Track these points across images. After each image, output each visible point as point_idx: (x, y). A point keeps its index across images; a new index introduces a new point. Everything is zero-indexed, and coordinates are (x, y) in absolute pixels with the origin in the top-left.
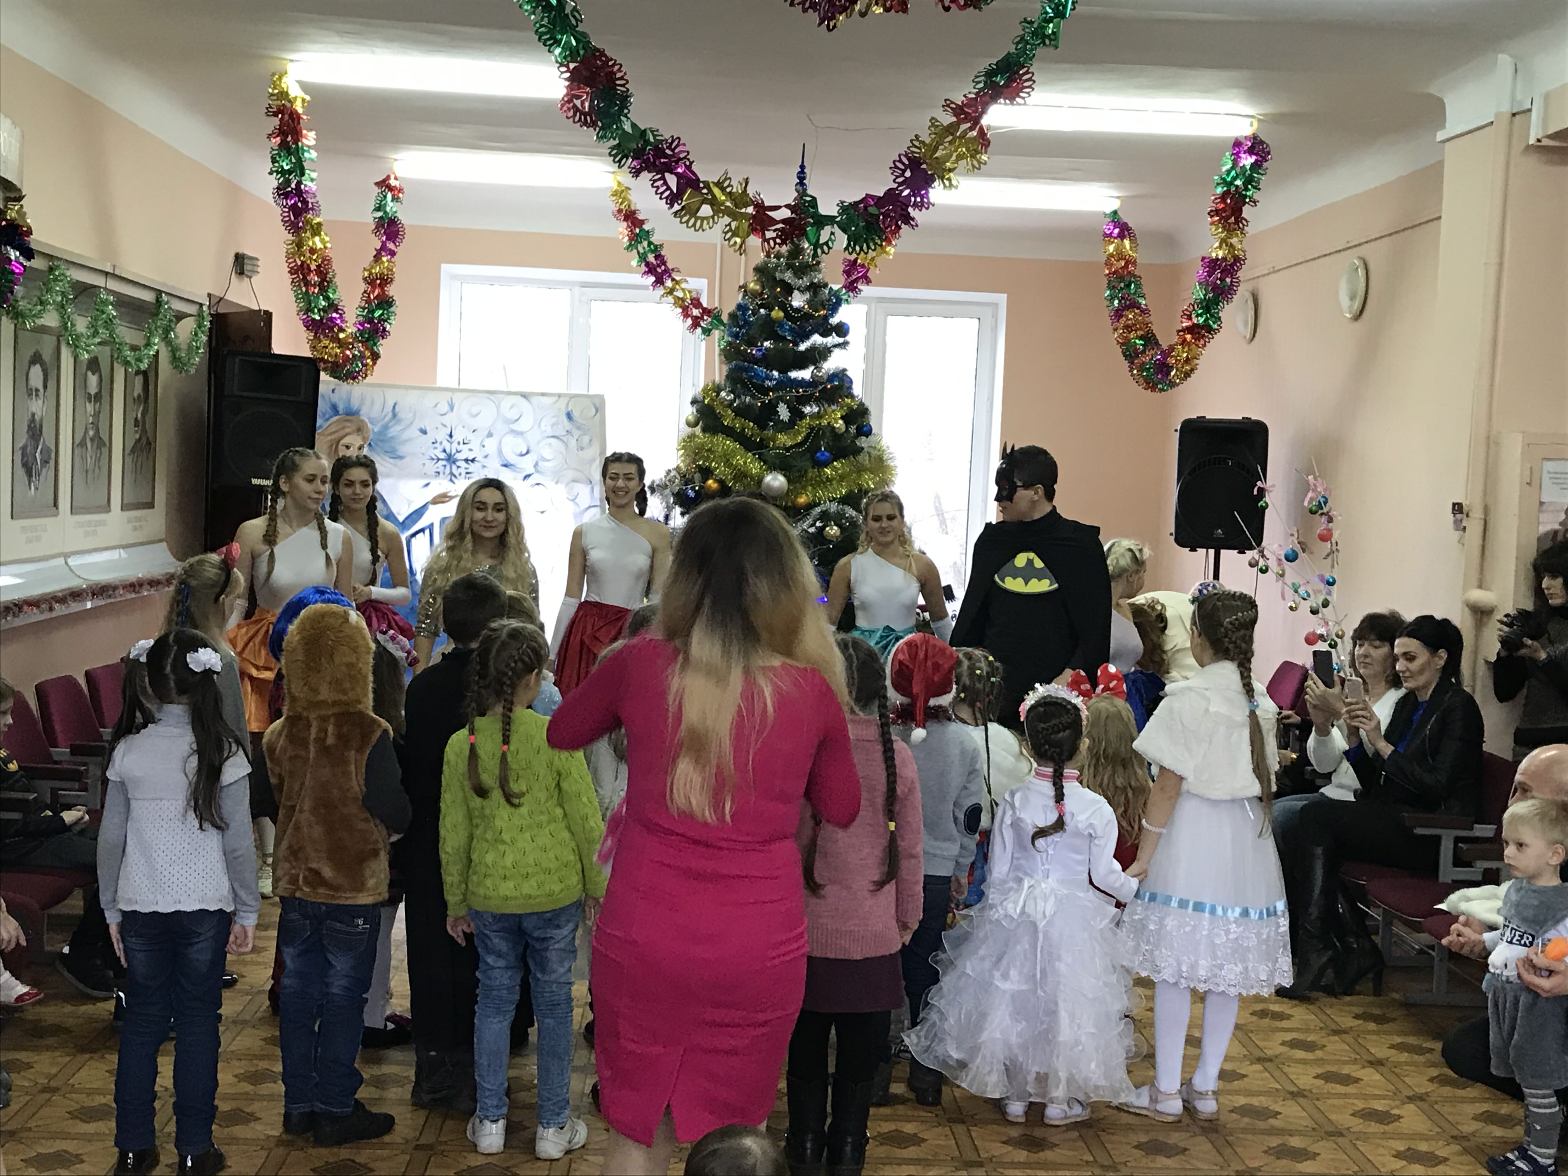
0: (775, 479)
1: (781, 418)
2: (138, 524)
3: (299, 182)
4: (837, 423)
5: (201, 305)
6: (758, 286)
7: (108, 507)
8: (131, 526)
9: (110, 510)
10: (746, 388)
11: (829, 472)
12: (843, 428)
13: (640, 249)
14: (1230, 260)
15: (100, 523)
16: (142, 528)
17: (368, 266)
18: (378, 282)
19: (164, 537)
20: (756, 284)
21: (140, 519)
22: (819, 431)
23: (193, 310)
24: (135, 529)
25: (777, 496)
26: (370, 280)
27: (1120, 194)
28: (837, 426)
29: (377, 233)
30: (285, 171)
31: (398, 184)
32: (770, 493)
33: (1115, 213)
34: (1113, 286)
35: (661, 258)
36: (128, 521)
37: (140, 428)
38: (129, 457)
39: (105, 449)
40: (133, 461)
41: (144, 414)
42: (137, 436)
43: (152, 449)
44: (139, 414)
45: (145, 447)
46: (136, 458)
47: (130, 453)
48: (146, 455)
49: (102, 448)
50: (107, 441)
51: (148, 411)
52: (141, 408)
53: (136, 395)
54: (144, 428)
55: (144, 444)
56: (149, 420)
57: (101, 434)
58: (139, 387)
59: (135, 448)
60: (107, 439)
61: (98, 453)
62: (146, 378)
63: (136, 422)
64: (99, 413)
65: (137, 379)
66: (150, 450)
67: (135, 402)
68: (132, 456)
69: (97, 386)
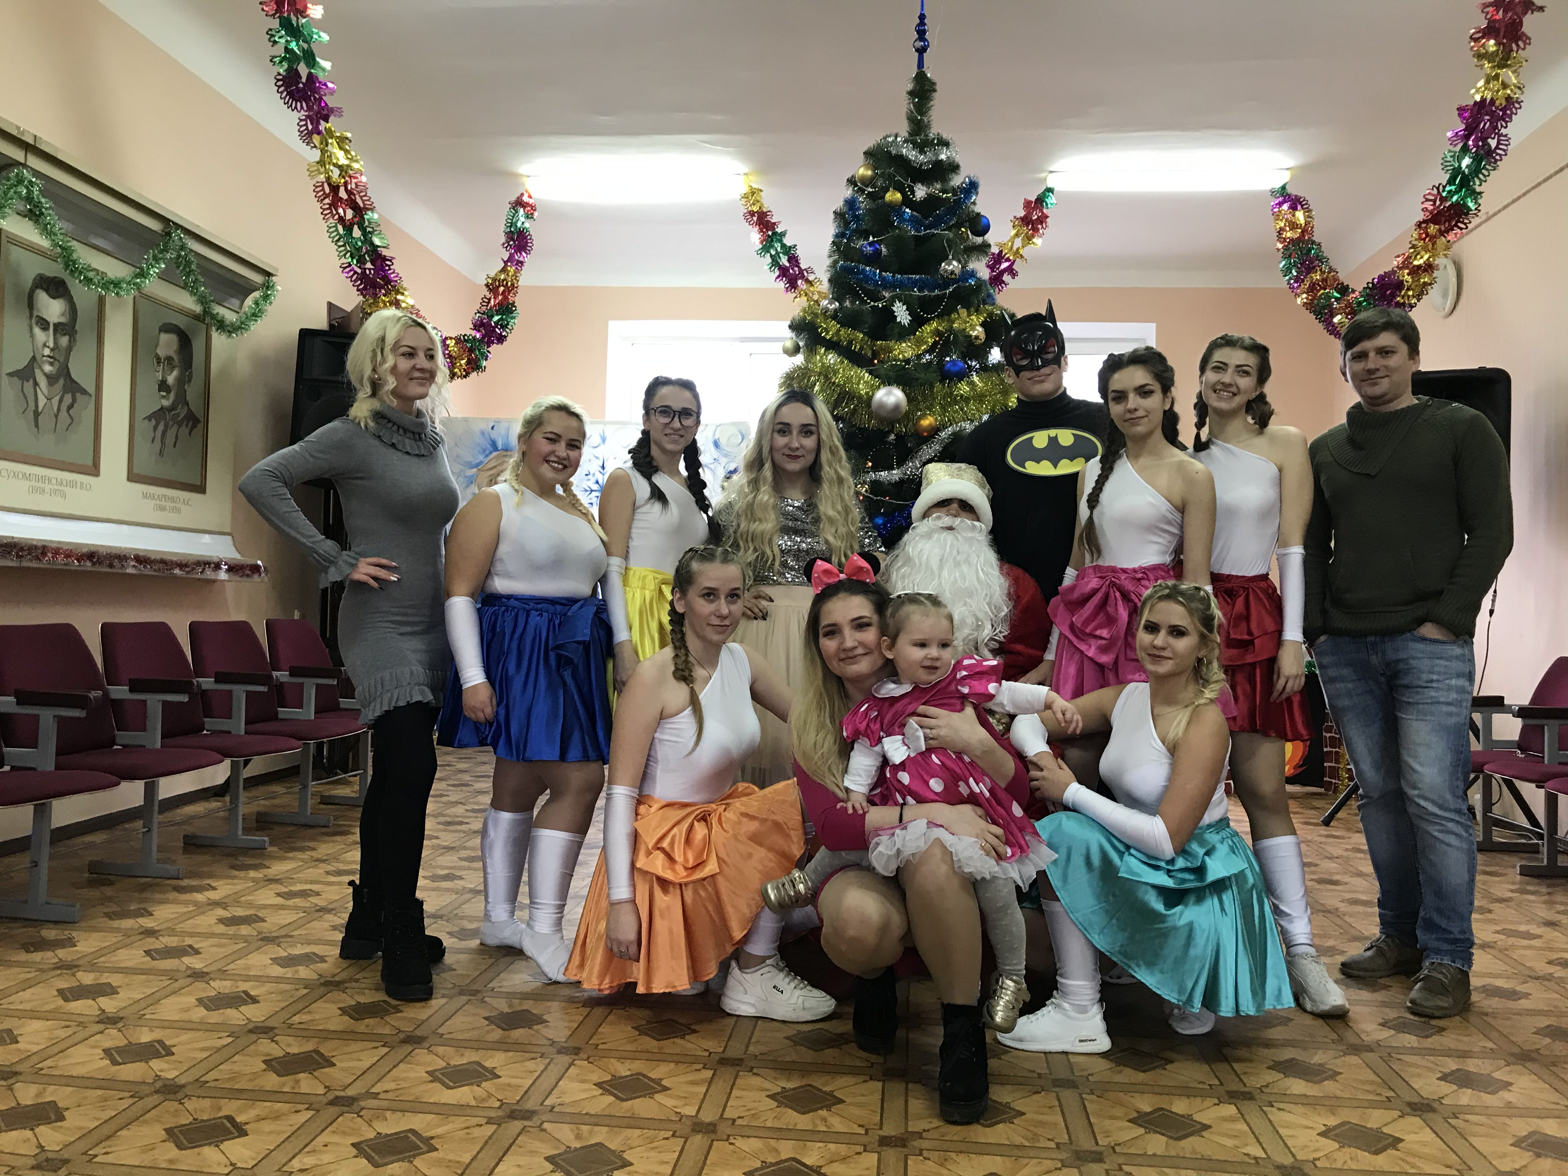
0: (889, 393)
1: (898, 320)
2: (169, 505)
3: (310, 75)
4: (974, 329)
5: (269, 274)
6: (870, 173)
7: (94, 470)
8: (151, 503)
9: (97, 474)
10: (855, 296)
11: (964, 388)
12: (983, 336)
13: (773, 252)
14: (1501, 102)
15: (72, 484)
16: (178, 511)
17: (492, 275)
18: (502, 289)
19: (228, 530)
20: (867, 169)
21: (173, 500)
22: (949, 336)
23: (258, 278)
24: (162, 508)
25: (892, 417)
26: (492, 287)
27: (1291, 163)
28: (975, 333)
29: (506, 245)
30: (290, 57)
31: (531, 201)
32: (883, 414)
33: (1283, 188)
34: (1290, 256)
35: (794, 260)
36: (145, 496)
37: (172, 395)
38: (146, 421)
39: (86, 397)
40: (155, 428)
41: (181, 381)
42: (166, 403)
43: (200, 426)
44: (171, 379)
45: (182, 420)
46: (161, 427)
47: (149, 418)
48: (184, 430)
49: (78, 395)
50: (91, 389)
51: (189, 381)
52: (175, 373)
53: (162, 352)
54: (182, 398)
55: (182, 416)
56: (193, 392)
57: (74, 376)
58: (167, 344)
59: (159, 415)
60: (89, 385)
61: (68, 398)
62: (185, 341)
63: (163, 386)
64: (69, 349)
65: (164, 337)
66: (194, 426)
67: (159, 363)
68: (154, 422)
69: (63, 315)
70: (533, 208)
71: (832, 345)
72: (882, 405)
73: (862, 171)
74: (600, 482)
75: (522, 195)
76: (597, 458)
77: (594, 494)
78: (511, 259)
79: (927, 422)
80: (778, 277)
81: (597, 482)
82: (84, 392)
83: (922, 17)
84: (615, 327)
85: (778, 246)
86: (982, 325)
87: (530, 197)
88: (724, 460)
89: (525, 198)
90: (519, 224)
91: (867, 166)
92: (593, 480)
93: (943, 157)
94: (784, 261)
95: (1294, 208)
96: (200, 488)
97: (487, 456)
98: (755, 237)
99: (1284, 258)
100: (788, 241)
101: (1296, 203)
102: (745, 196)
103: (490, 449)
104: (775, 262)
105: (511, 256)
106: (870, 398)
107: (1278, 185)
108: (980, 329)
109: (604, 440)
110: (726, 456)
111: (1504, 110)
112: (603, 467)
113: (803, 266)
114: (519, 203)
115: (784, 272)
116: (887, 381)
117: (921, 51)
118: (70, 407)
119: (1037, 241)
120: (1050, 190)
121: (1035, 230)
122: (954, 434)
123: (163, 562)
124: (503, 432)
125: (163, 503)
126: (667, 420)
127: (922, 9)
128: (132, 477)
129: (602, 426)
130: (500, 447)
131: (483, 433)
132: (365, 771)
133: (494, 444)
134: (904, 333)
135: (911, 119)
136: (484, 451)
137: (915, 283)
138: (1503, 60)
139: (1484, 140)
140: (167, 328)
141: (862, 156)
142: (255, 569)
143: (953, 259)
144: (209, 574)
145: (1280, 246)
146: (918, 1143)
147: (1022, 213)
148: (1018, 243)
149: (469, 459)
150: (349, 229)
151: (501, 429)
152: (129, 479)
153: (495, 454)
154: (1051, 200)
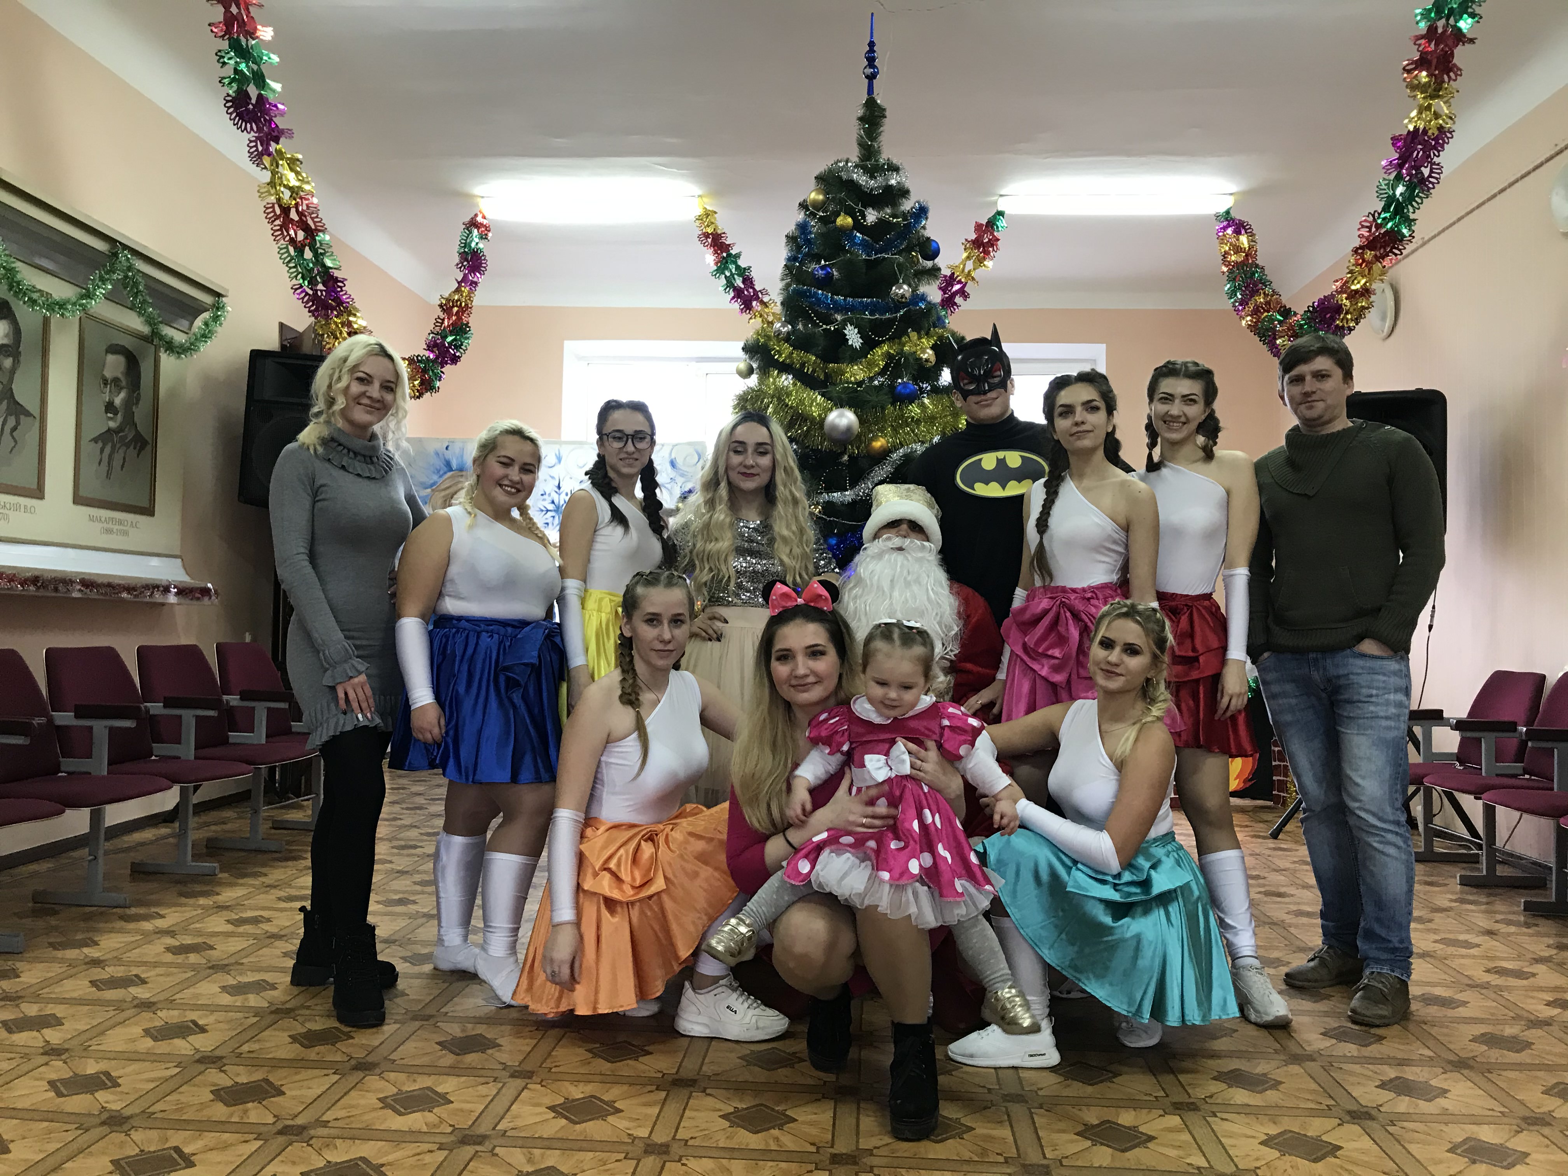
0: (841, 416)
1: (850, 343)
2: (116, 527)
3: (260, 97)
4: (924, 352)
5: (219, 295)
6: (821, 197)
7: (38, 493)
8: (98, 526)
9: (41, 497)
10: (808, 319)
11: (914, 410)
12: (933, 359)
13: (728, 274)
14: (1433, 131)
15: (17, 507)
16: (126, 533)
17: (446, 295)
18: (456, 309)
19: (178, 553)
20: (818, 193)
21: (120, 522)
22: (900, 359)
23: (207, 299)
24: (109, 531)
25: (845, 439)
26: (446, 308)
27: (1234, 188)
28: (925, 356)
29: (460, 266)
30: (239, 78)
31: (485, 222)
32: (835, 435)
33: (1228, 212)
34: (1234, 280)
35: (748, 281)
36: (91, 519)
37: (119, 417)
38: (93, 444)
39: (31, 419)
40: (102, 451)
41: (129, 404)
42: (112, 424)
43: (149, 448)
44: (118, 401)
45: (131, 441)
46: (108, 450)
47: (95, 440)
48: (132, 452)
49: (22, 417)
50: (36, 412)
51: (137, 403)
52: (123, 395)
53: (108, 374)
54: (129, 419)
55: (130, 438)
56: (140, 413)
57: (18, 398)
58: (114, 365)
59: (105, 437)
60: (34, 408)
61: (11, 422)
62: (132, 362)
63: (110, 407)
64: (13, 371)
65: (110, 358)
66: (142, 448)
67: (106, 384)
68: (100, 444)
69: (7, 336)
70: (487, 229)
71: (785, 368)
72: (834, 427)
73: (813, 196)
74: (556, 501)
75: (476, 215)
76: (553, 478)
77: (550, 514)
78: (465, 279)
79: (879, 444)
80: (733, 298)
81: (553, 502)
82: (28, 414)
83: (872, 44)
84: (569, 346)
85: (732, 267)
86: (932, 348)
87: (484, 217)
88: (680, 480)
89: (479, 219)
90: (473, 245)
91: (818, 191)
92: (549, 500)
93: (893, 182)
94: (739, 282)
95: (1237, 232)
96: (149, 511)
97: (441, 476)
98: (710, 258)
99: (1229, 281)
100: (742, 263)
101: (1240, 227)
102: (699, 218)
103: (445, 469)
104: (730, 284)
105: (465, 276)
106: (822, 421)
107: (1222, 210)
108: (930, 352)
109: (559, 459)
110: (682, 475)
111: (1436, 139)
112: (559, 487)
113: (758, 288)
114: (473, 224)
115: (738, 293)
116: (840, 403)
117: (871, 78)
118: (14, 429)
119: (989, 263)
120: (1001, 213)
121: (986, 253)
122: (905, 455)
123: (109, 585)
124: (457, 451)
125: (110, 526)
126: (621, 445)
127: (872, 37)
128: (78, 500)
129: (557, 447)
130: (454, 465)
131: (437, 454)
132: (318, 795)
133: (448, 464)
134: (856, 356)
135: (861, 145)
136: (439, 471)
137: (866, 307)
138: (1435, 90)
139: (1418, 168)
140: (114, 349)
141: (814, 181)
142: (205, 592)
143: (904, 282)
144: (158, 597)
145: (1225, 269)
146: (869, 1161)
147: (973, 236)
148: (970, 265)
149: (424, 479)
150: (300, 251)
151: (456, 448)
152: (75, 502)
153: (449, 474)
154: (1002, 223)
